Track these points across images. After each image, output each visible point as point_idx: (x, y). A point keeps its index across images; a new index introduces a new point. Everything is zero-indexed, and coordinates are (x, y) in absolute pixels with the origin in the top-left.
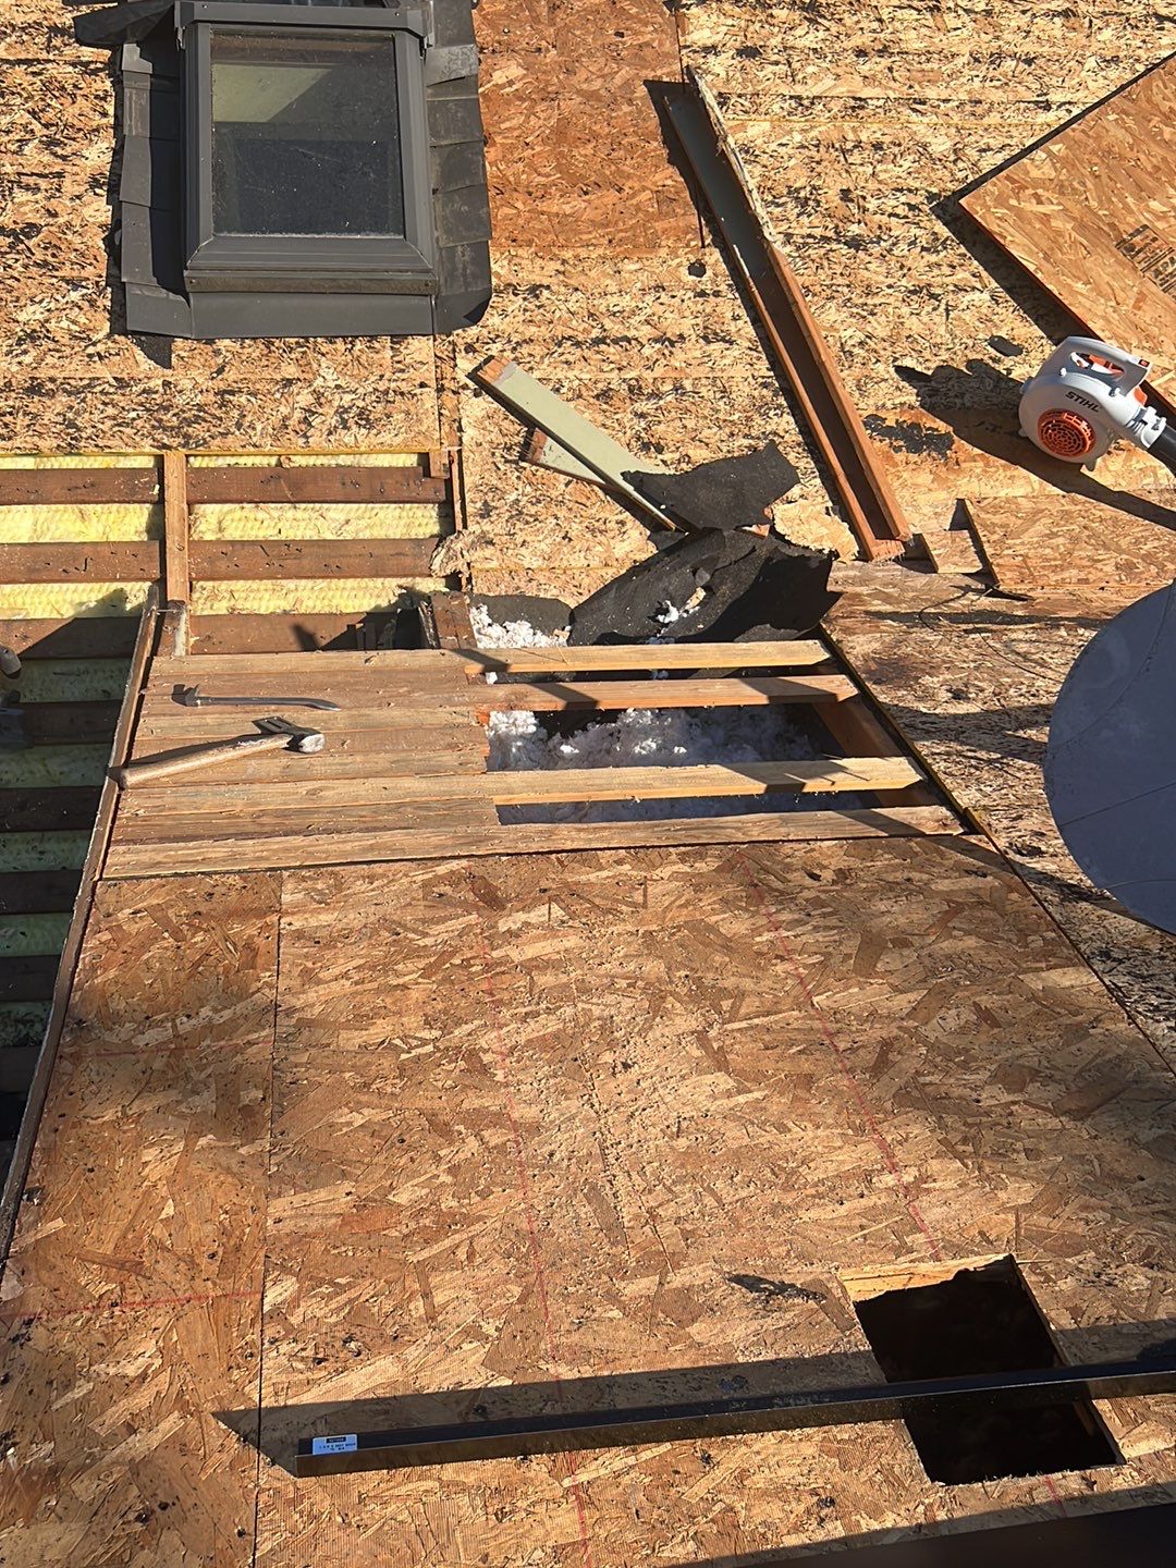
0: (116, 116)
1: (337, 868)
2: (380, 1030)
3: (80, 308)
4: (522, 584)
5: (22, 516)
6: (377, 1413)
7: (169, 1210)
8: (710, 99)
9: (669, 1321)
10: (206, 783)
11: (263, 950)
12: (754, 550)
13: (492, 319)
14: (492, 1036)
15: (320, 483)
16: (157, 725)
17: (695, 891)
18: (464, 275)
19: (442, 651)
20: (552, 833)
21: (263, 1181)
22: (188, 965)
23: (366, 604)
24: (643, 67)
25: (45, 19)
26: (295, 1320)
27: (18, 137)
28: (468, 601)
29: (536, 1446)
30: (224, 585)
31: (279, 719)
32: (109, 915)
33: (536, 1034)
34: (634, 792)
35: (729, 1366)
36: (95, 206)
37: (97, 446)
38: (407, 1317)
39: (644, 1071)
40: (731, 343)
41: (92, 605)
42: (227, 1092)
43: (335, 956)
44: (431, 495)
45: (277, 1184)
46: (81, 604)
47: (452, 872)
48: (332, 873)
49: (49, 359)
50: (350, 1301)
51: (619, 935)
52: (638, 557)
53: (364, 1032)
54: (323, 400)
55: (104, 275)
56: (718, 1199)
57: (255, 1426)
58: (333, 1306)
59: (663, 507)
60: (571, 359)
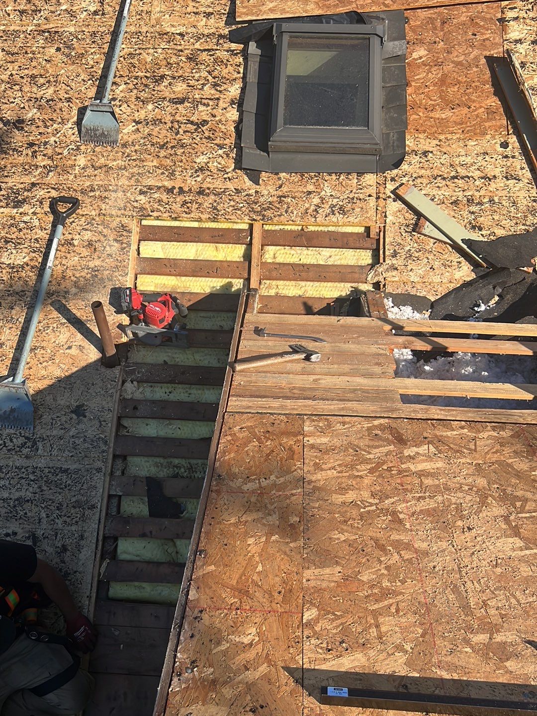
0: (243, 73)
1: (328, 417)
2: (351, 496)
3: (223, 158)
4: (409, 289)
5: (191, 248)
6: (356, 679)
7: (260, 568)
8: (517, 65)
9: (495, 658)
10: (269, 372)
11: (296, 452)
12: (524, 279)
13: (404, 166)
14: (403, 506)
15: (320, 239)
16: (248, 344)
17: (501, 446)
18: (393, 146)
19: (373, 319)
20: (427, 410)
21: (301, 560)
22: (265, 455)
23: (336, 294)
24: (484, 50)
25: (217, 31)
26: (317, 629)
27: (202, 83)
28: (383, 295)
29: (432, 709)
30: (274, 283)
31: (300, 345)
32: (230, 429)
33: (425, 508)
34: (467, 394)
35: (527, 686)
36: (232, 113)
37: (225, 218)
38: (369, 636)
39: (478, 532)
40: (519, 181)
41: (218, 288)
42: (283, 517)
43: (329, 458)
44: (370, 246)
45: (307, 563)
46: (214, 287)
47: (381, 424)
48: (326, 419)
49: (208, 180)
50: (342, 624)
51: (463, 463)
52: (466, 279)
53: (344, 496)
54: (324, 201)
55: (234, 143)
56: (518, 601)
57: (301, 677)
58: (335, 625)
59: (481, 256)
60: (440, 185)
